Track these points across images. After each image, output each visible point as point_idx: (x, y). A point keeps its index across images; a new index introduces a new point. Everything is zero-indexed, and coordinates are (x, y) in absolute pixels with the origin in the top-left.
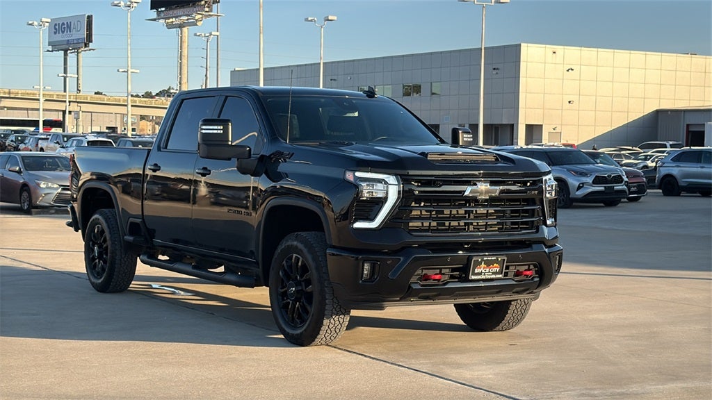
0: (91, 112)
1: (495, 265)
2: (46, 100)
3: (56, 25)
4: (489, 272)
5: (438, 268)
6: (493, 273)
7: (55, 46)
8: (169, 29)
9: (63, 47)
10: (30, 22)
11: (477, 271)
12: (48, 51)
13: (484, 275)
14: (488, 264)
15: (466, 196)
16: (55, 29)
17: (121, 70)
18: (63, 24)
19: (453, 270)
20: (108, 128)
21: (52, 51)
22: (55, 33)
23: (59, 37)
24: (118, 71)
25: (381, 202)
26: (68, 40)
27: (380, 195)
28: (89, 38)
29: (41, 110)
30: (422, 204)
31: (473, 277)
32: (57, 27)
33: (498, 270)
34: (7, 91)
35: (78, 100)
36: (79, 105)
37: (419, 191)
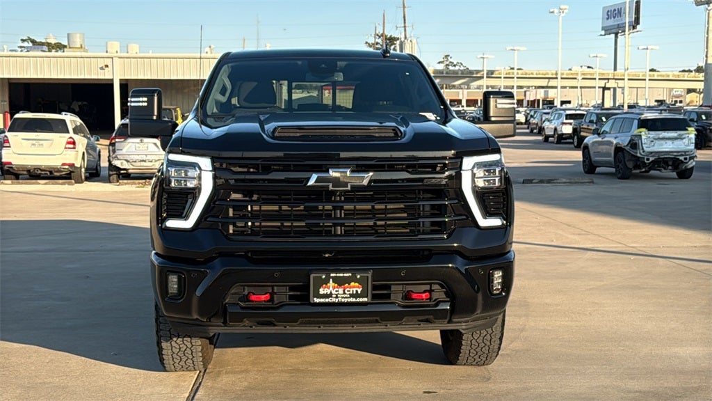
0: (637, 88)
1: (352, 284)
2: (583, 79)
3: (608, 11)
4: (344, 293)
5: (269, 286)
6: (352, 296)
7: (607, 30)
8: (697, 6)
9: (613, 31)
10: (551, 10)
11: (322, 291)
12: (601, 35)
13: (337, 297)
14: (340, 282)
15: (310, 186)
16: (608, 15)
17: (641, 48)
18: (615, 10)
19: (292, 289)
20: (657, 101)
21: (605, 35)
22: (608, 19)
23: (611, 22)
24: (638, 48)
25: (195, 193)
26: (618, 25)
27: (191, 184)
28: (637, 21)
29: (559, 88)
30: (255, 197)
31: (317, 300)
32: (609, 13)
33: (359, 291)
34: (554, 72)
35: (615, 77)
36: (617, 81)
37: (236, 180)
